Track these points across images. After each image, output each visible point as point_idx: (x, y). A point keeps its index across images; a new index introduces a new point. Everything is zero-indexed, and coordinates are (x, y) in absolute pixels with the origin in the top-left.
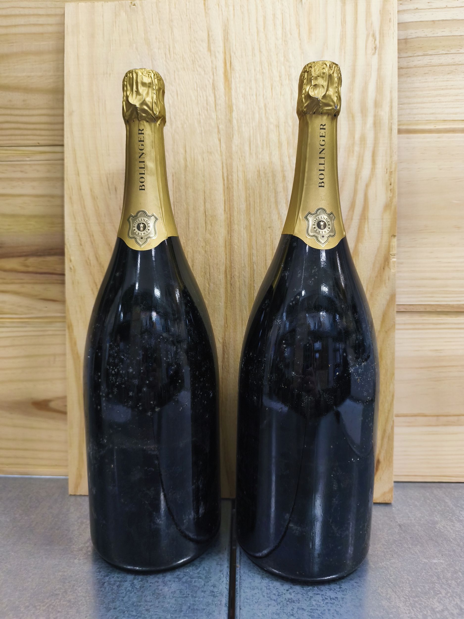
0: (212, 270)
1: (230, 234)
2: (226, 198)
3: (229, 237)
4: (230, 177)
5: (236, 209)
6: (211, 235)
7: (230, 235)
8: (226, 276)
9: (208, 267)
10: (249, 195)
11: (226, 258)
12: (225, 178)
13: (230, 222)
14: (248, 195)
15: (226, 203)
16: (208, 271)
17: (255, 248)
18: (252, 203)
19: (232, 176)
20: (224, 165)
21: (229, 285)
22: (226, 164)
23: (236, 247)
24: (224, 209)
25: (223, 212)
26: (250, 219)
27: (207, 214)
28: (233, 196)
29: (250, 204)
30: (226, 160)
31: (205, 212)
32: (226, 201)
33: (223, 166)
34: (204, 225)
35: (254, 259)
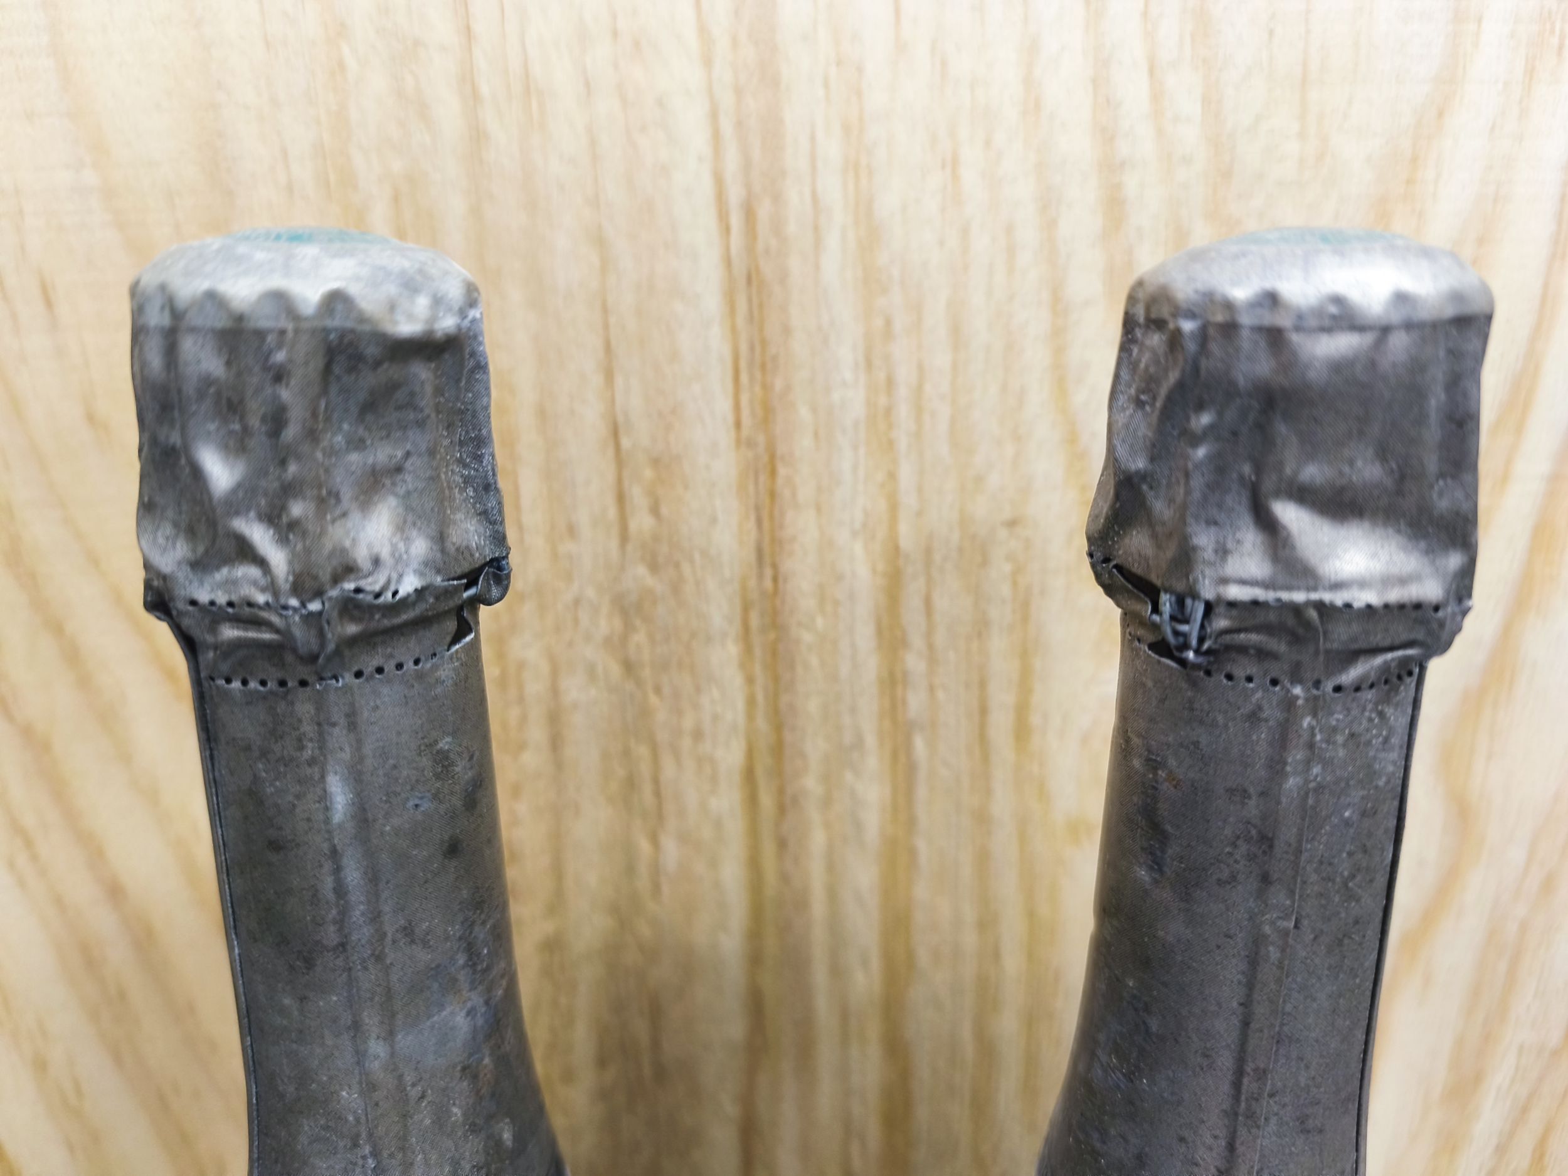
0: (669, 769)
1: (775, 566)
2: (744, 348)
3: (768, 584)
4: (764, 211)
5: (804, 412)
6: (654, 567)
7: (768, 572)
8: (752, 800)
9: (642, 751)
10: (888, 323)
11: (751, 702)
12: (736, 221)
13: (773, 495)
14: (879, 322)
15: (744, 378)
16: (645, 769)
17: (917, 641)
18: (905, 375)
19: (777, 198)
20: (727, 127)
21: (769, 849)
22: (739, 124)
23: (807, 637)
24: (731, 418)
25: (725, 438)
26: (892, 476)
27: (626, 443)
28: (787, 330)
29: (890, 383)
30: (739, 92)
31: (615, 433)
32: (743, 364)
33: (716, 136)
34: (612, 512)
35: (915, 702)
